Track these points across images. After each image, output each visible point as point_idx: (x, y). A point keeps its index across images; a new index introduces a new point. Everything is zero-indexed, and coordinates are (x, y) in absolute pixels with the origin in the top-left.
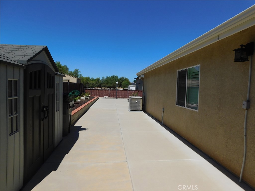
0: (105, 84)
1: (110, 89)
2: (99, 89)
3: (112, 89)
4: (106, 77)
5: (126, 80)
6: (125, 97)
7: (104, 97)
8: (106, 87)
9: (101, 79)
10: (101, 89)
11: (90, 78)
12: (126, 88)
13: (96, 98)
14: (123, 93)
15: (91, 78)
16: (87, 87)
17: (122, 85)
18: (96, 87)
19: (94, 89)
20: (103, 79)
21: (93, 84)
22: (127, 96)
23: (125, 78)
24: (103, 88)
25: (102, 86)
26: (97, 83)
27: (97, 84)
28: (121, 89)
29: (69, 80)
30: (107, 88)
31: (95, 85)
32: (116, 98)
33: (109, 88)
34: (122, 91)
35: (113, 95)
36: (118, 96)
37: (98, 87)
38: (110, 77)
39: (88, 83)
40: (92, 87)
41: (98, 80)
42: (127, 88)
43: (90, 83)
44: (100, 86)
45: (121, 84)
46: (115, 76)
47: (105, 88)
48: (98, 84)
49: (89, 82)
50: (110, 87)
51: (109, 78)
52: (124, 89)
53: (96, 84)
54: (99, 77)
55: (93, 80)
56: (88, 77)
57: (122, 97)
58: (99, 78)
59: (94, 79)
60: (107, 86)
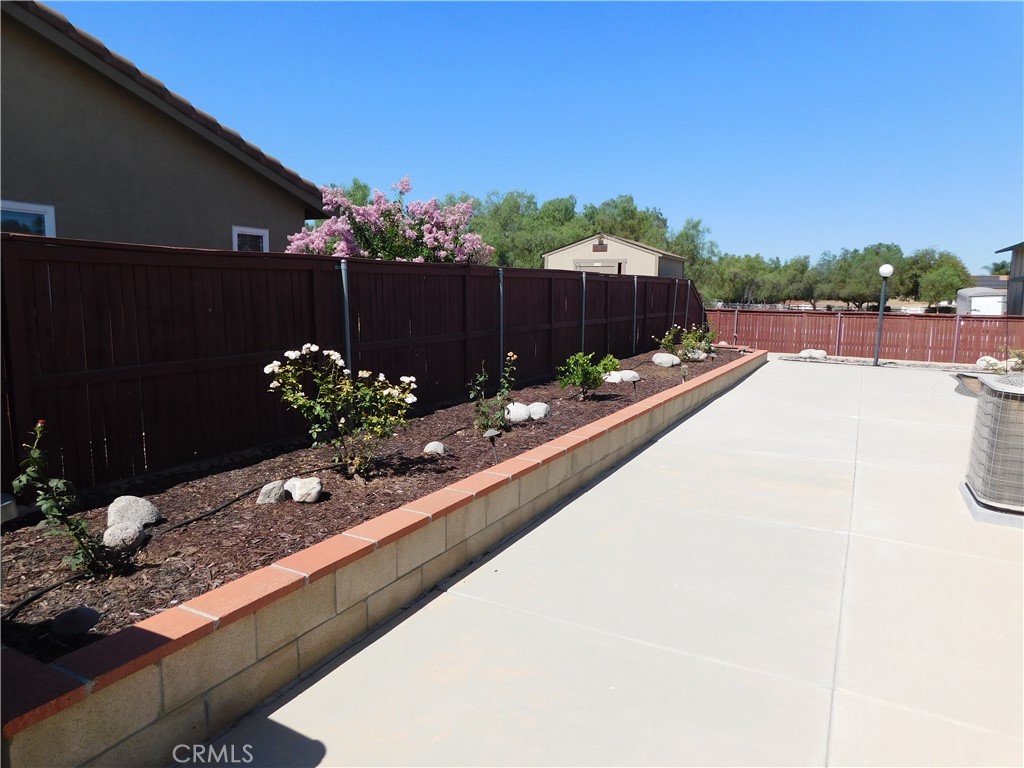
0: (831, 285)
1: (859, 307)
2: (805, 306)
3: (869, 308)
4: (838, 253)
5: (948, 261)
6: (937, 358)
7: (804, 353)
8: (839, 298)
9: (813, 263)
10: (814, 307)
11: (766, 260)
12: (944, 304)
13: (748, 357)
14: (925, 330)
15: (771, 260)
16: (751, 298)
17: (921, 290)
18: (789, 298)
19: (780, 307)
20: (826, 264)
21: (775, 287)
22: (948, 348)
23: (941, 255)
24: (822, 305)
25: (815, 294)
26: (792, 281)
27: (795, 286)
28: (917, 308)
29: (620, 265)
30: (841, 304)
31: (786, 292)
32: (876, 364)
33: (851, 304)
34: (919, 323)
35: (862, 345)
36: (890, 346)
37: (796, 299)
38: (861, 251)
39: (752, 282)
40: (771, 300)
41: (802, 266)
42: (950, 303)
43: (764, 282)
44: (808, 295)
45: (916, 285)
46: (888, 248)
47: (831, 303)
48: (801, 286)
49: (758, 279)
50: (858, 299)
51: (853, 257)
52: (930, 310)
53: (791, 287)
54: (803, 254)
55: (776, 266)
56: (757, 256)
57: (918, 353)
58: (807, 258)
59: (782, 264)
60: (844, 293)
